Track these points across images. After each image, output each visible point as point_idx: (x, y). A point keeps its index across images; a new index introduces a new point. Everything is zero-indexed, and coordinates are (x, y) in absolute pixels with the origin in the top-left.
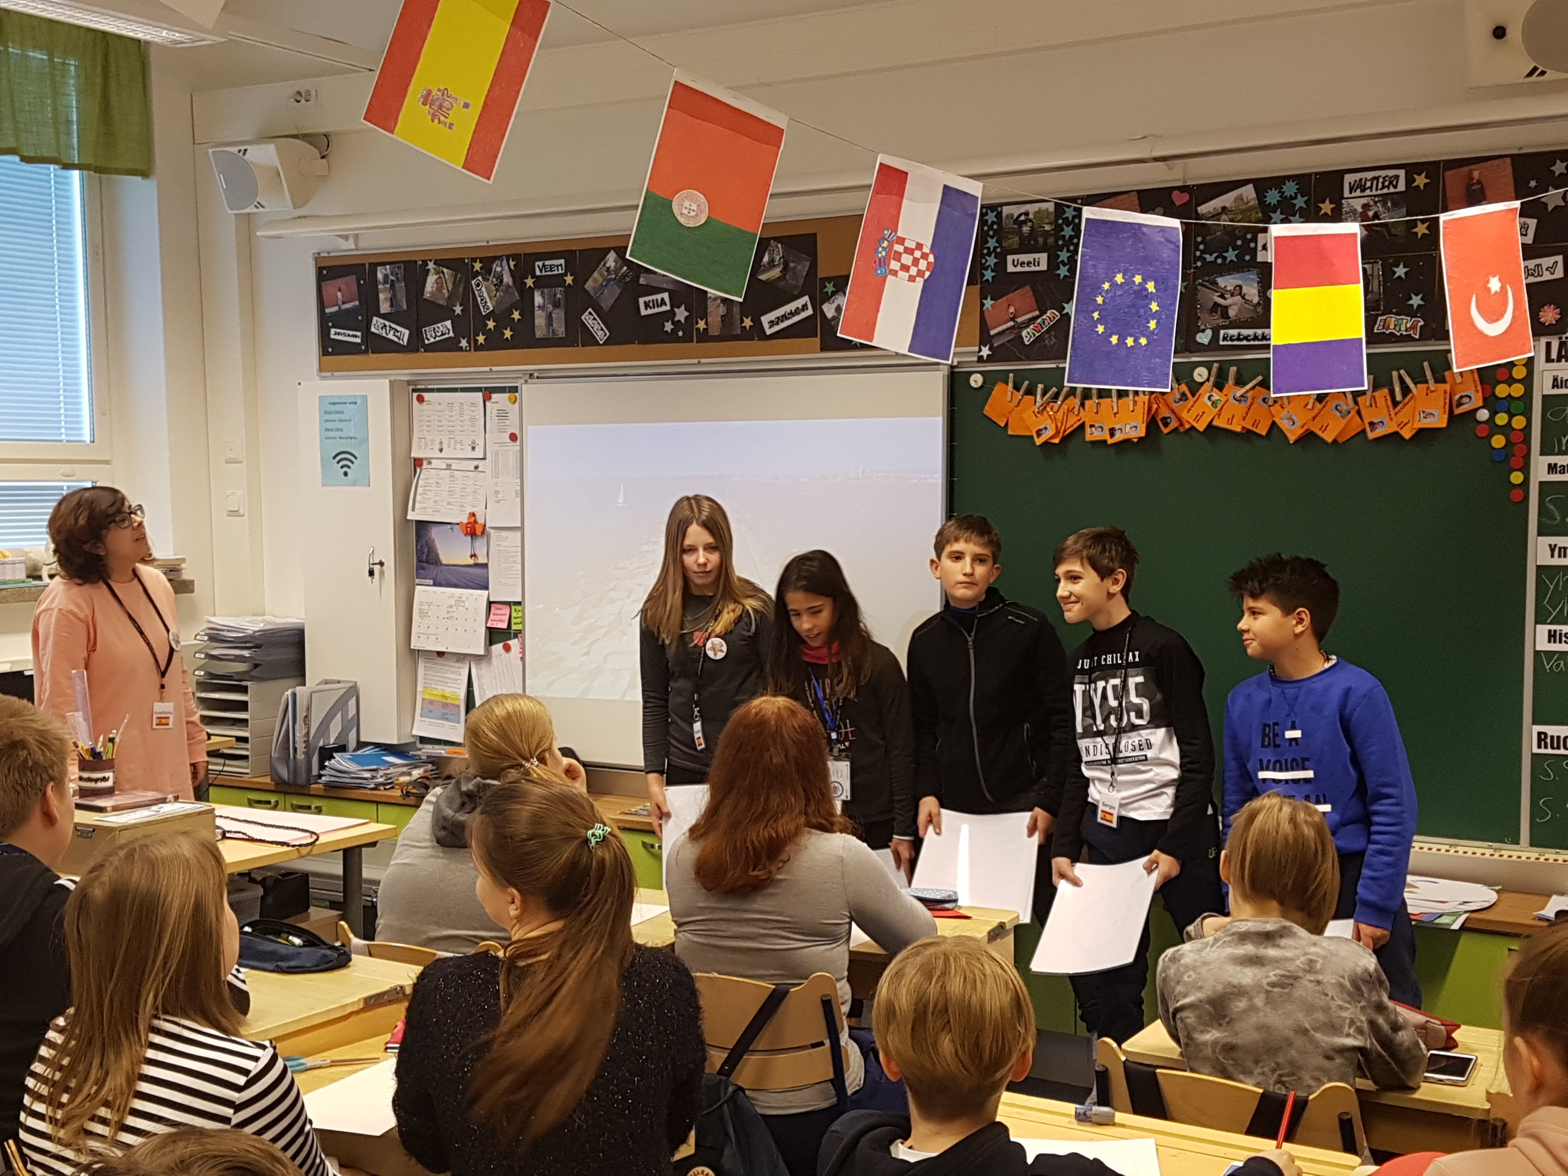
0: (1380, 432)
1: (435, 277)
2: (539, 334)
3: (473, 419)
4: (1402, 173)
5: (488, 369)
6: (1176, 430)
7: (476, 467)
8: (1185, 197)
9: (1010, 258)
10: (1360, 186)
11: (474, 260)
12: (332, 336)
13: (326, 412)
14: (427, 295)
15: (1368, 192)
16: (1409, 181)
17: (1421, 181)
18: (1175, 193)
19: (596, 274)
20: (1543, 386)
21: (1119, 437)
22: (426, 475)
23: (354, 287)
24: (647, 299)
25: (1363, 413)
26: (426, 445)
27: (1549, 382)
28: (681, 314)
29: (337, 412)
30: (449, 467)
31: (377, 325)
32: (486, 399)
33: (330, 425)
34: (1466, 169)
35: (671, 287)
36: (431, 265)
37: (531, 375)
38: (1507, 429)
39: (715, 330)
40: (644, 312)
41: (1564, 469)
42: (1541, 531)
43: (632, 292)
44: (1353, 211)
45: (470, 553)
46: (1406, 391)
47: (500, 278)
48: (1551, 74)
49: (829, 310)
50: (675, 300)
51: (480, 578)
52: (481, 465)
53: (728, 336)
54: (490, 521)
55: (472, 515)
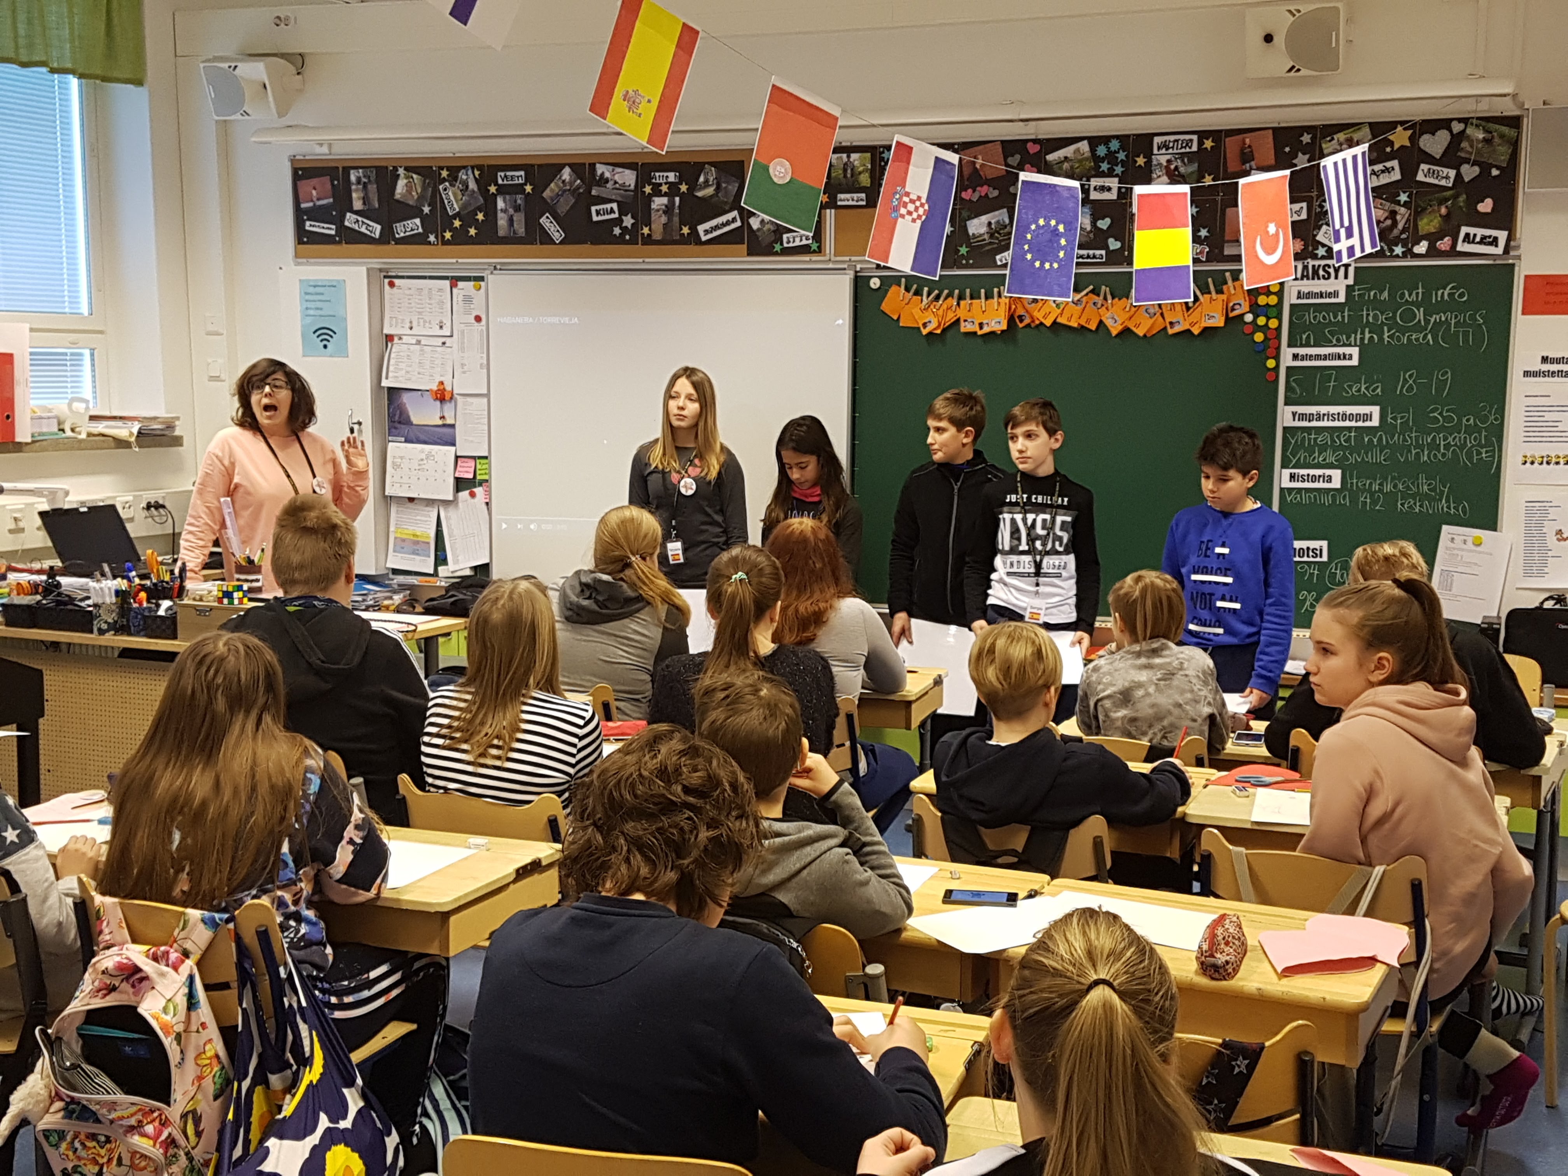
0: (1177, 329)
1: (405, 181)
2: (501, 233)
3: (441, 303)
4: (1195, 138)
5: (454, 260)
6: (1028, 325)
7: (444, 343)
8: (1037, 148)
10: (1165, 146)
11: (442, 168)
12: (307, 228)
13: (306, 294)
14: (397, 196)
15: (1170, 151)
16: (1201, 143)
17: (1208, 144)
18: (1029, 145)
19: (552, 185)
20: (1291, 298)
21: (986, 329)
22: (396, 348)
23: (329, 186)
24: (598, 207)
25: (1166, 315)
26: (397, 323)
27: (1295, 294)
28: (628, 221)
29: (317, 294)
30: (419, 342)
31: (350, 220)
32: (453, 285)
33: (309, 305)
34: (1240, 137)
35: (619, 199)
36: (401, 171)
37: (495, 268)
38: (1265, 328)
39: (657, 236)
40: (595, 218)
41: (1303, 358)
42: (1287, 403)
43: (584, 200)
44: (1160, 164)
45: (439, 415)
46: (1196, 299)
47: (466, 185)
48: (1305, 72)
49: (755, 223)
50: (623, 209)
51: (447, 436)
52: (448, 341)
53: (669, 241)
54: (457, 388)
55: (443, 383)
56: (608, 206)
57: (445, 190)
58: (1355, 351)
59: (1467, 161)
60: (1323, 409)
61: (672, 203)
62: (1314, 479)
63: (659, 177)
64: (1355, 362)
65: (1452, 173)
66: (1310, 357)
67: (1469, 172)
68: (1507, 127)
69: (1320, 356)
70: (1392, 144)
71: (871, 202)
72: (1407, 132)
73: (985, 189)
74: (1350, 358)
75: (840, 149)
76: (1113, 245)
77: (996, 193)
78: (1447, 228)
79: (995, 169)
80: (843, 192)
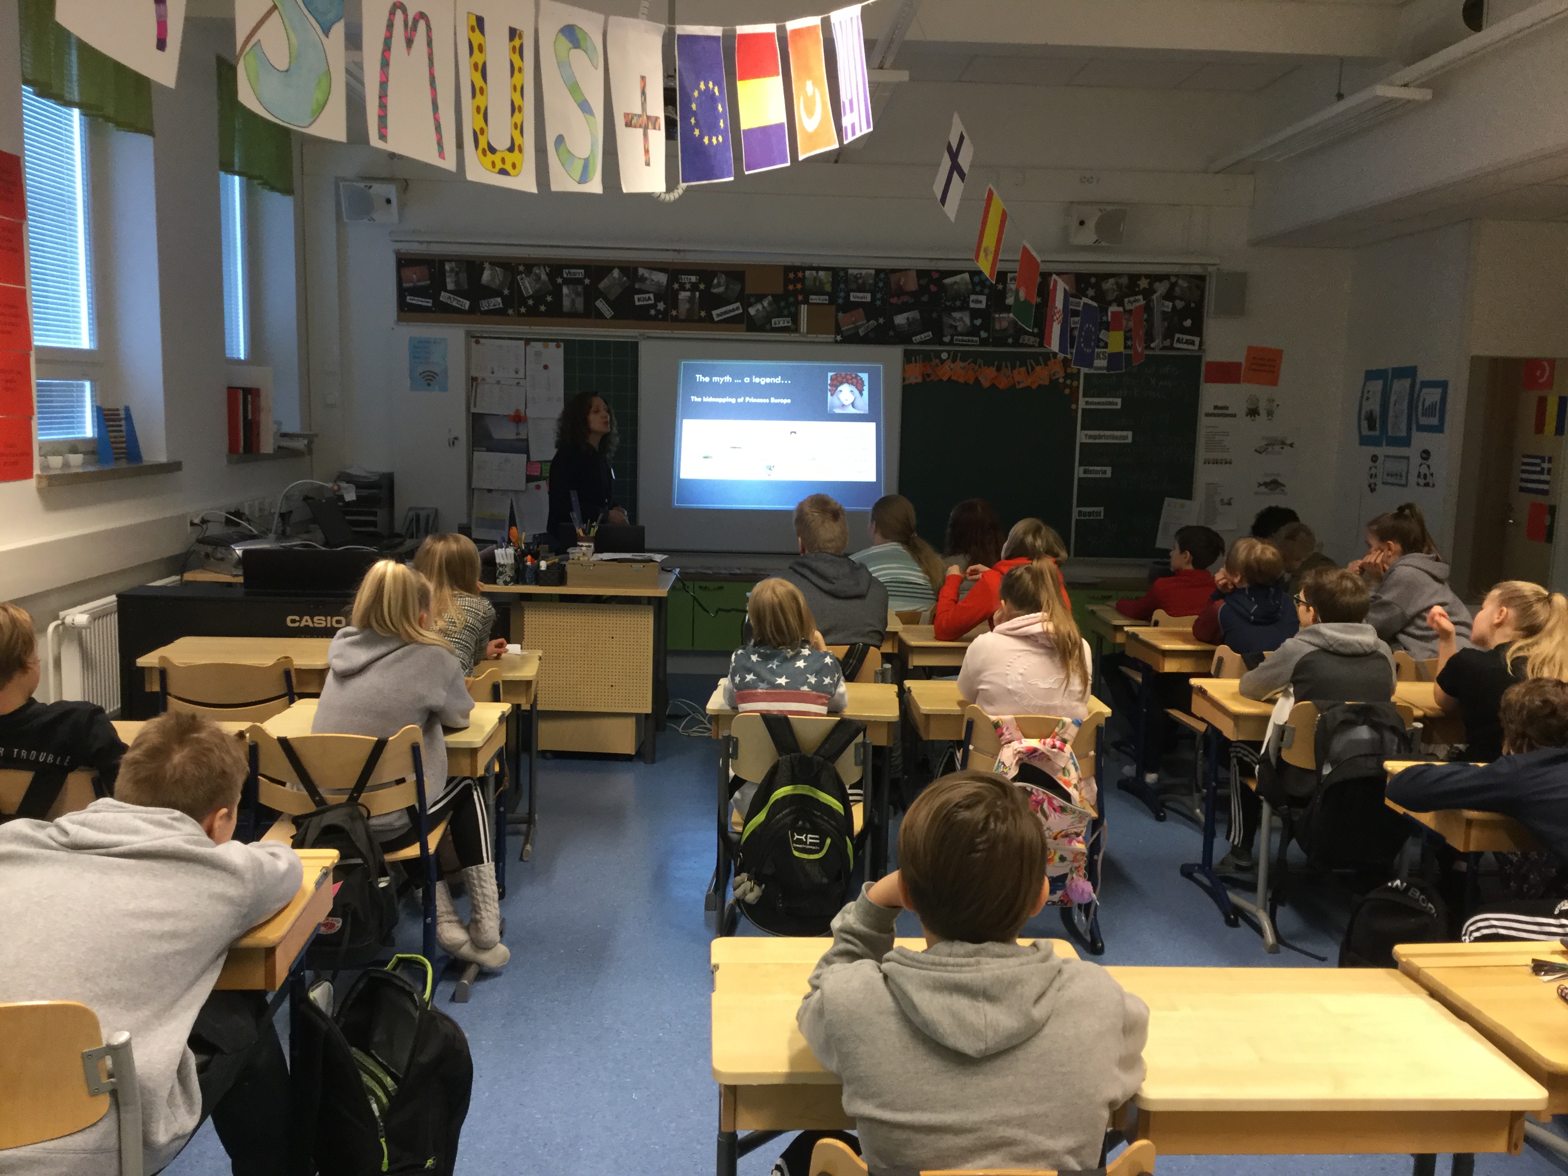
0: (1021, 386)
1: (490, 272)
2: (565, 310)
3: (518, 356)
5: (527, 327)
6: (934, 381)
7: (518, 383)
8: (938, 275)
9: (852, 294)
10: (1014, 279)
11: (519, 265)
12: (409, 301)
13: (412, 346)
14: (483, 282)
18: (934, 273)
19: (606, 280)
22: (479, 386)
23: (427, 272)
24: (639, 296)
25: (1015, 377)
26: (480, 369)
29: (423, 348)
30: (498, 382)
32: (527, 344)
33: (417, 355)
35: (655, 291)
36: (487, 265)
38: (1070, 387)
39: (683, 317)
40: (637, 303)
41: (1092, 403)
42: (1083, 428)
43: (630, 291)
45: (515, 432)
46: (1033, 368)
47: (538, 278)
48: (1103, 244)
49: (752, 311)
50: (658, 298)
51: (522, 447)
52: (522, 382)
53: (691, 320)
54: (531, 413)
55: (517, 411)
56: (647, 296)
57: (522, 279)
58: (1119, 401)
59: (1177, 298)
60: (1102, 433)
61: (693, 295)
62: (1097, 472)
63: (684, 278)
64: (1119, 407)
65: (1171, 304)
66: (1096, 403)
67: (1180, 304)
68: (1199, 281)
69: (1100, 403)
70: (1139, 286)
71: (832, 302)
72: (1148, 281)
73: (906, 298)
74: (1116, 404)
75: (811, 268)
76: (984, 334)
77: (911, 301)
78: (1169, 334)
79: (912, 285)
80: (813, 294)
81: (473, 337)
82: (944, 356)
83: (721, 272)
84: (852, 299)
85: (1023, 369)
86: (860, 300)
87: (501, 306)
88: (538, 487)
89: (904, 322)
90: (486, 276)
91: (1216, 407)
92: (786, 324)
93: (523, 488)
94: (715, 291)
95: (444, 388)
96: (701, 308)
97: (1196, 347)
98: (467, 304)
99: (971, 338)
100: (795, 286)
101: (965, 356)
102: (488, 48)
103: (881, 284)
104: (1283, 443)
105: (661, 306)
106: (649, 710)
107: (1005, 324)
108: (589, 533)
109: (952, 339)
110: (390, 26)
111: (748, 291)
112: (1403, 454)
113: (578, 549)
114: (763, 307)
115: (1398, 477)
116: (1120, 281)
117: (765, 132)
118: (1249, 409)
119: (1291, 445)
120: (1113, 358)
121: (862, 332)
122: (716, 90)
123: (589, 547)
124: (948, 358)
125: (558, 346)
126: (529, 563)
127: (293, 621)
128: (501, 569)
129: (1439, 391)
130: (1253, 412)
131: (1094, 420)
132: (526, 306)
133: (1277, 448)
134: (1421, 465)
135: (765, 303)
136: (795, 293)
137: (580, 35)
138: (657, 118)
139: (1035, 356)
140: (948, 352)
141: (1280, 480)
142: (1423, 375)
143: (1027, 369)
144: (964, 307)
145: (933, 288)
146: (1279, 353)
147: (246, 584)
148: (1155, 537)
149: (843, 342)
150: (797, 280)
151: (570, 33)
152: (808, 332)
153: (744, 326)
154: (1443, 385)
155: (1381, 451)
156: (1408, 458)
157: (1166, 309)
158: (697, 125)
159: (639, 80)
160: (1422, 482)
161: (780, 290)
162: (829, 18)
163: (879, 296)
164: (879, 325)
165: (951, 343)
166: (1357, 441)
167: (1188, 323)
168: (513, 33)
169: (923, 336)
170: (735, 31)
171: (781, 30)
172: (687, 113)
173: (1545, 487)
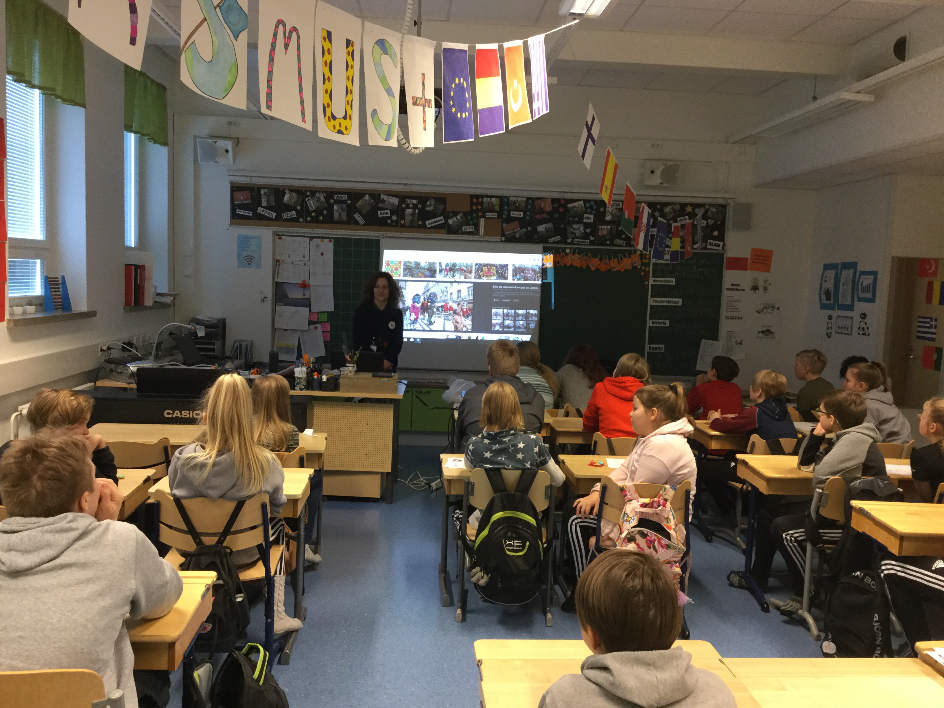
1: (289, 195)
2: (335, 219)
3: (304, 247)
5: (311, 230)
7: (305, 264)
8: (565, 202)
11: (308, 191)
12: (237, 212)
13: (240, 241)
14: (285, 202)
18: (562, 201)
19: (360, 201)
20: (653, 261)
22: (282, 266)
23: (249, 195)
24: (381, 211)
26: (282, 255)
29: (246, 241)
32: (311, 240)
33: (242, 246)
35: (391, 209)
36: (287, 191)
38: (644, 271)
39: (407, 224)
40: (380, 216)
41: (657, 281)
42: (652, 297)
43: (374, 209)
44: (609, 211)
45: (302, 294)
46: (622, 259)
47: (319, 199)
48: (665, 185)
49: (450, 222)
50: (392, 213)
51: (306, 303)
52: (307, 263)
53: (413, 226)
54: (311, 283)
55: (304, 281)
56: (386, 211)
57: (309, 200)
58: (674, 280)
59: (709, 218)
60: (663, 299)
61: (414, 211)
62: (661, 323)
63: (409, 201)
64: (674, 283)
65: (705, 222)
66: (660, 281)
67: (711, 222)
68: (723, 208)
69: (663, 281)
70: (686, 211)
71: (500, 216)
72: (692, 207)
73: (545, 215)
74: (672, 282)
75: (487, 196)
76: (592, 238)
77: (549, 217)
78: (705, 241)
79: (548, 208)
80: (488, 212)
81: (277, 235)
82: (568, 251)
83: (432, 198)
84: (512, 215)
85: (616, 259)
86: (517, 216)
87: (295, 216)
88: (316, 328)
89: (543, 230)
90: (286, 198)
91: (732, 285)
92: (471, 230)
93: (306, 329)
94: (428, 209)
95: (259, 266)
96: (419, 219)
97: (721, 248)
98: (274, 215)
99: (584, 240)
100: (477, 207)
101: (580, 251)
102: (333, 52)
103: (529, 207)
104: (773, 307)
105: (394, 218)
106: (389, 470)
107: (605, 232)
108: (353, 358)
109: (572, 241)
110: (275, 35)
111: (447, 210)
112: (849, 316)
113: (346, 368)
114: (457, 219)
115: (846, 329)
116: (675, 207)
117: (491, 110)
118: (753, 286)
119: (778, 309)
120: (674, 254)
121: (517, 235)
122: (465, 82)
123: (353, 367)
124: (570, 252)
125: (330, 241)
126: (315, 377)
127: (168, 414)
128: (298, 381)
129: (872, 277)
130: (755, 288)
131: (659, 291)
132: (310, 216)
133: (770, 310)
134: (861, 322)
135: (459, 217)
136: (477, 211)
137: (387, 45)
138: (430, 100)
139: (623, 252)
140: (570, 249)
141: (772, 329)
142: (861, 268)
143: (618, 259)
144: (580, 221)
145: (562, 210)
146: (770, 253)
147: (139, 389)
148: (696, 363)
149: (505, 241)
150: (478, 203)
151: (381, 43)
152: (485, 235)
153: (445, 231)
154: (875, 274)
155: (835, 313)
156: (852, 318)
157: (703, 225)
158: (453, 106)
159: (421, 75)
160: (861, 332)
161: (468, 209)
162: (527, 42)
163: (528, 213)
164: (528, 231)
165: (572, 243)
166: (819, 306)
167: (716, 233)
168: (349, 43)
169: (555, 238)
170: (475, 47)
171: (501, 47)
172: (448, 97)
173: (934, 336)
